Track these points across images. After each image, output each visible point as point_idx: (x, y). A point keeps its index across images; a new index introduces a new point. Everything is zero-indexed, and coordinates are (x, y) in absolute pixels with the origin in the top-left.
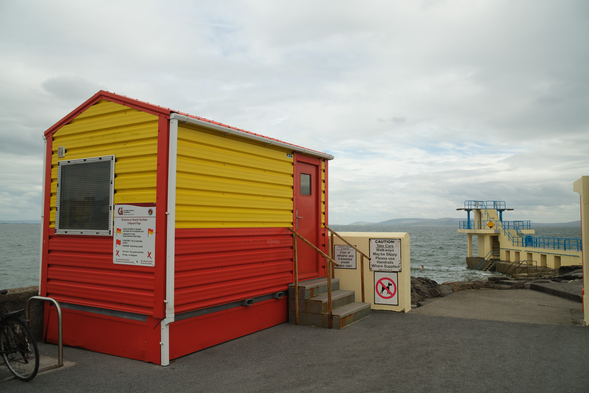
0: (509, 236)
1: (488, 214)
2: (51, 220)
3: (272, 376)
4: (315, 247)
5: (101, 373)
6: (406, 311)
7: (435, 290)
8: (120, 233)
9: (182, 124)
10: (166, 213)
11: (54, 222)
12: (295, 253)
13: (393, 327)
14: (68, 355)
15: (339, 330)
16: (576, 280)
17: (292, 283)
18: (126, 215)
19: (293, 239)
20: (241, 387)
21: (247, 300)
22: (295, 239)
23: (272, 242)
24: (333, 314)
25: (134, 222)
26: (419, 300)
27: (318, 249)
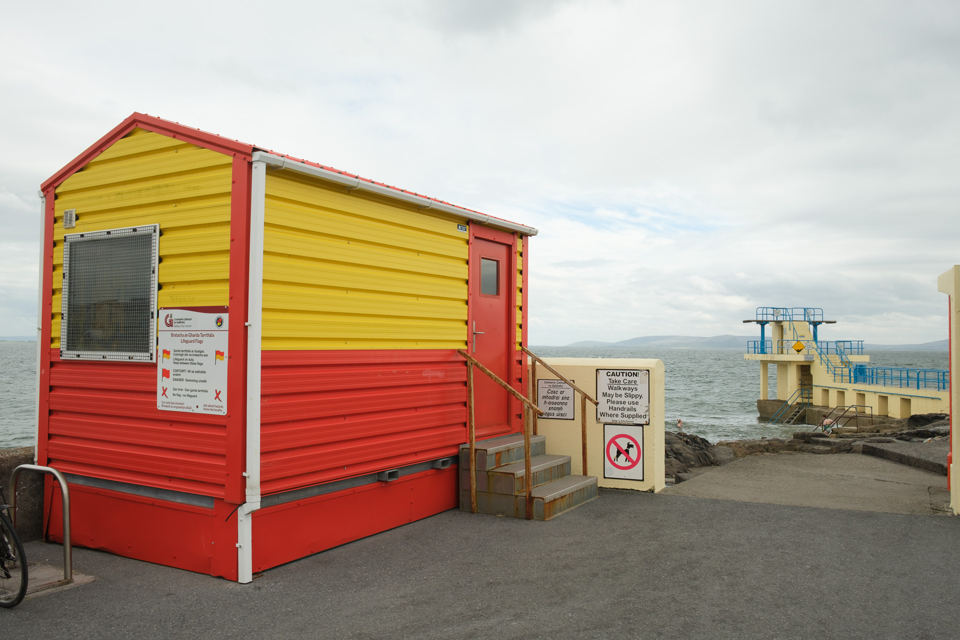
0: (828, 365)
1: (794, 328)
2: (53, 335)
3: (426, 603)
4: (504, 383)
5: (136, 595)
6: (657, 491)
7: (705, 454)
8: (169, 358)
9: (273, 170)
10: (246, 324)
11: (59, 338)
12: (470, 393)
13: (634, 517)
14: (84, 563)
15: (543, 522)
16: (937, 438)
17: (465, 443)
18: (179, 326)
19: (467, 369)
20: (371, 621)
21: (388, 472)
22: (470, 369)
23: (430, 374)
24: (533, 495)
25: (192, 338)
26: (679, 470)
27: (508, 386)
